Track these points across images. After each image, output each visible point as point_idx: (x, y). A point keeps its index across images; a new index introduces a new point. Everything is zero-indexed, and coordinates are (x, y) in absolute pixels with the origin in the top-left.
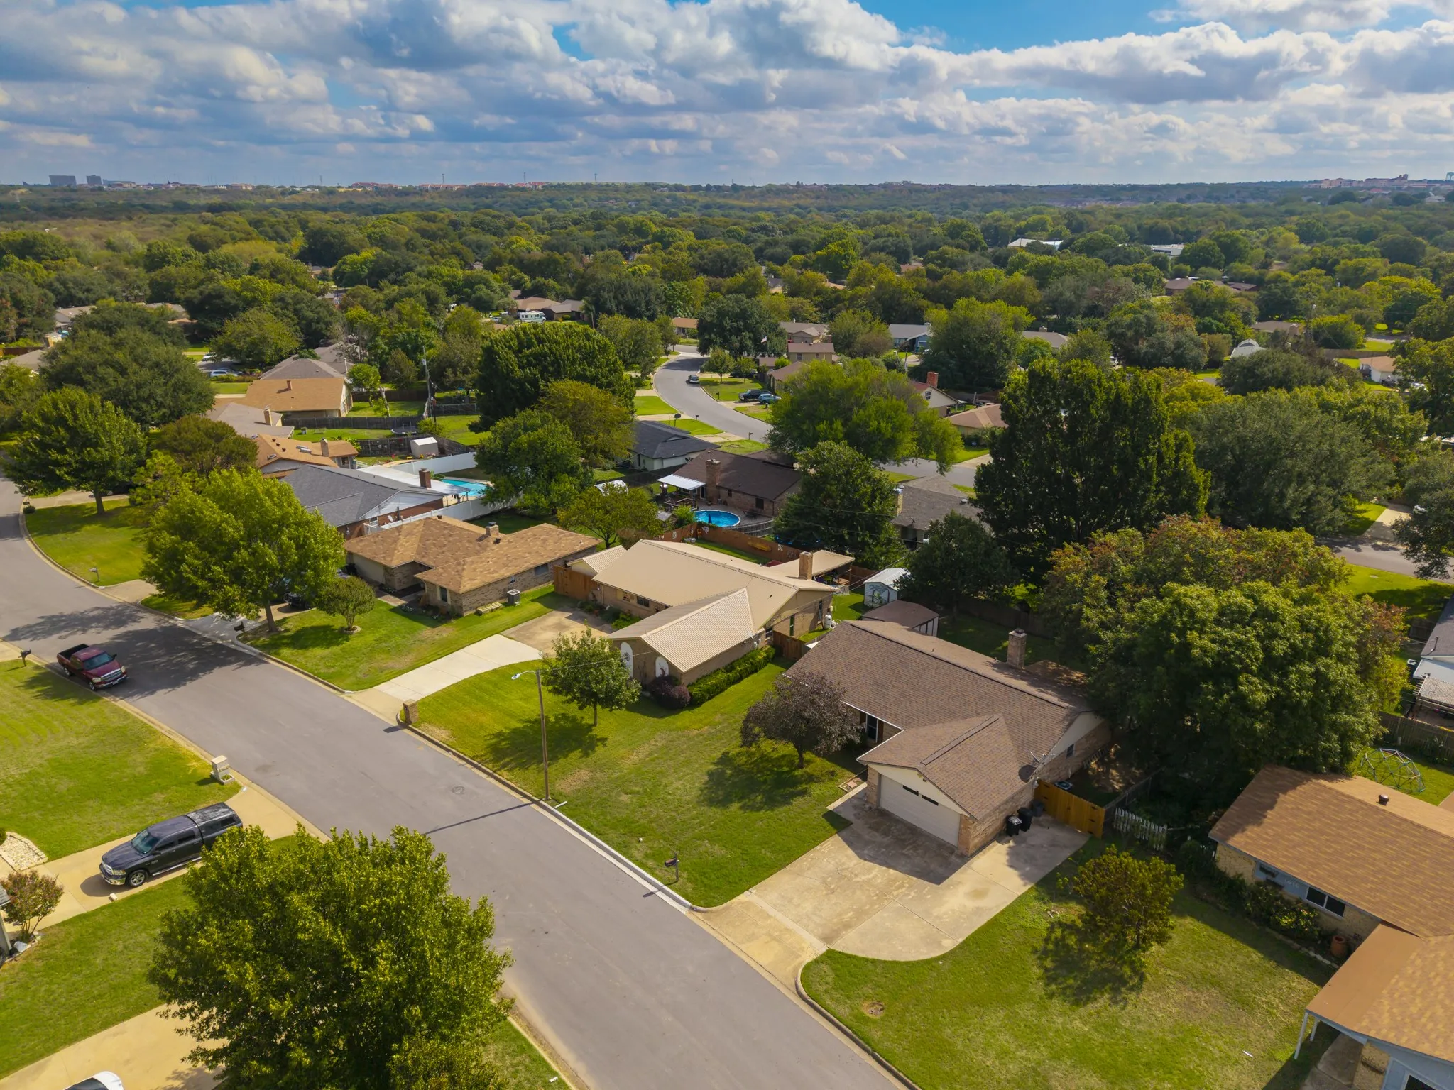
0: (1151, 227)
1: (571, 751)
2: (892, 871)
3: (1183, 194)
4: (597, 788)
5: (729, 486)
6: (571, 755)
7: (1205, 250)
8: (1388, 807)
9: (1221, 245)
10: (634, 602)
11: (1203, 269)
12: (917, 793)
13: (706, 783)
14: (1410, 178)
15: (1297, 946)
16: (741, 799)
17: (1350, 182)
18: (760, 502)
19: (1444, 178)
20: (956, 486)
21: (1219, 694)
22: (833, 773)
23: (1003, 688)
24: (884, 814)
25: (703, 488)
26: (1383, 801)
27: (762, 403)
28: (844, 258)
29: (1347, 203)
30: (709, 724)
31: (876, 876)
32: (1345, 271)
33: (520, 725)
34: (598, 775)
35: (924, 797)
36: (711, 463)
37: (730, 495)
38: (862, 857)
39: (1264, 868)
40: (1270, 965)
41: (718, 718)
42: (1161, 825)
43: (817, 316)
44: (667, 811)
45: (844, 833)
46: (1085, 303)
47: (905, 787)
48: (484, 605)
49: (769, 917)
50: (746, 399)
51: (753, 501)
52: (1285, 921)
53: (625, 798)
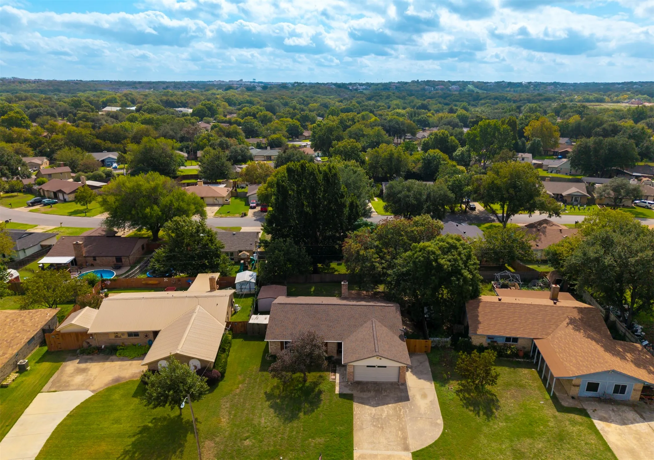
0: (167, 101)
1: (186, 436)
2: (390, 405)
3: (165, 86)
4: (227, 446)
5: (93, 254)
6: (188, 438)
7: (202, 110)
8: (502, 301)
9: (207, 107)
10: (126, 336)
11: (205, 118)
12: (374, 367)
13: (275, 412)
14: (244, 81)
15: (511, 359)
16: (299, 410)
17: (223, 81)
18: (119, 259)
19: (252, 81)
20: (219, 228)
21: (458, 280)
22: (321, 377)
23: (365, 307)
24: (359, 383)
25: (75, 259)
26: (500, 300)
27: (46, 205)
28: (21, 120)
29: (231, 90)
30: (239, 383)
31: (388, 412)
32: (260, 117)
33: (133, 439)
34: (217, 439)
35: (379, 367)
36: (77, 243)
37: (95, 260)
38: (373, 406)
39: (489, 337)
40: (512, 369)
41: (240, 378)
42: (448, 337)
43: (32, 152)
44: (275, 436)
45: (355, 400)
46: (179, 135)
47: (368, 366)
48: (5, 379)
49: (376, 455)
50: (33, 204)
51: (114, 259)
52: (509, 352)
53: (247, 442)
